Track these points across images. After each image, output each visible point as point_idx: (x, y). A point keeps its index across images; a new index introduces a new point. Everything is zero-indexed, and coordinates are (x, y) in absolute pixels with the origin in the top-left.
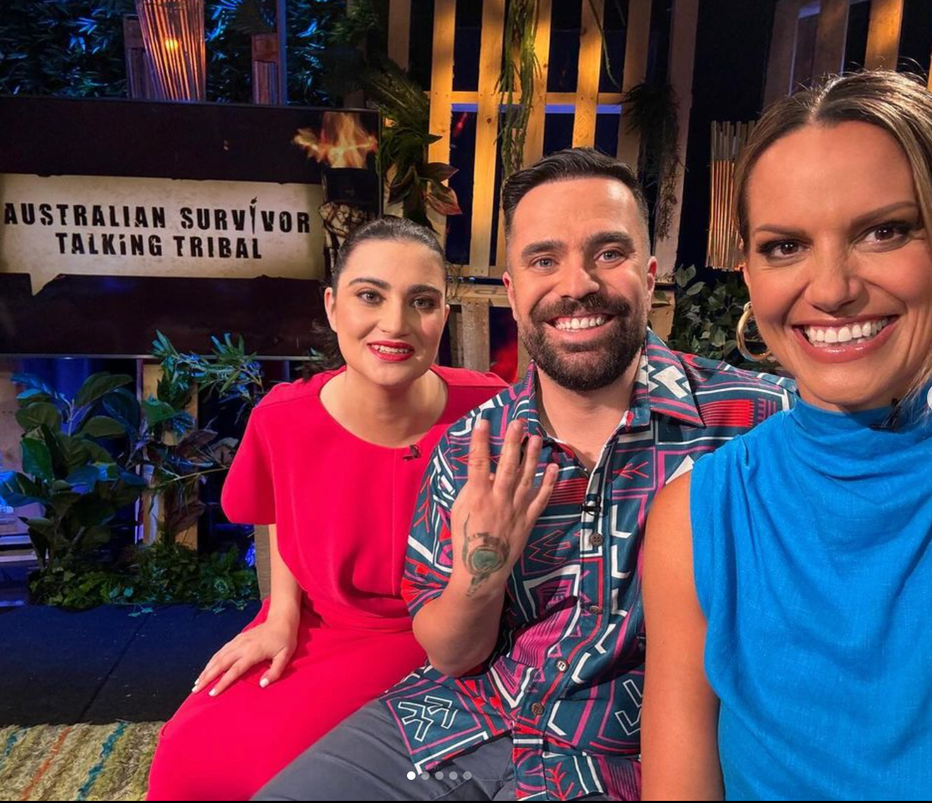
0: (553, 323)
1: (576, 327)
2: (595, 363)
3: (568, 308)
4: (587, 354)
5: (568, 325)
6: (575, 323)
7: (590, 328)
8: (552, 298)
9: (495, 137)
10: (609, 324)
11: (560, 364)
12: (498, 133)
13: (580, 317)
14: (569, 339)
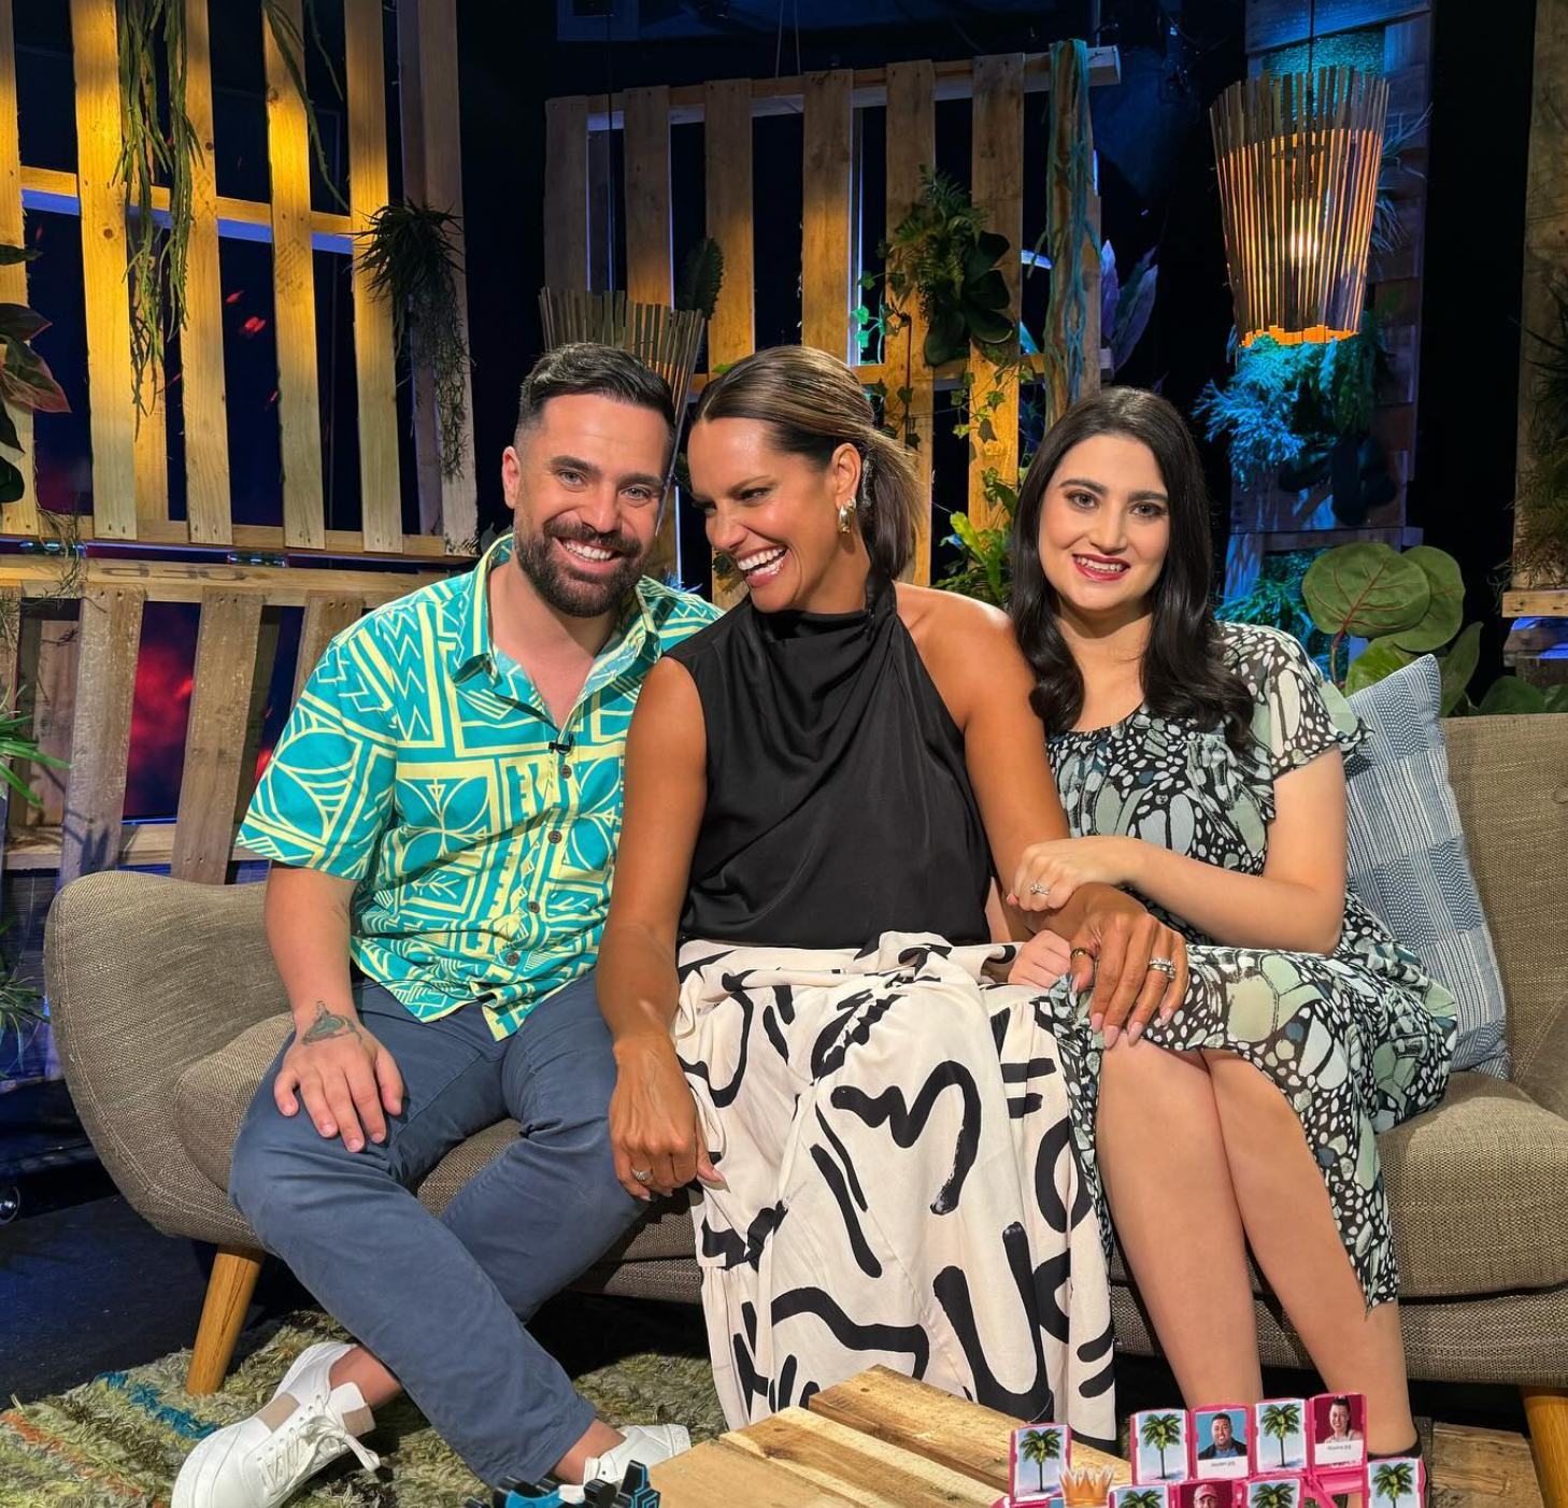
0: (562, 540)
1: (587, 556)
2: (595, 595)
3: (586, 535)
4: (589, 586)
5: (579, 549)
6: (587, 551)
7: (598, 560)
8: (572, 518)
9: (124, 268)
10: (617, 561)
11: (560, 584)
12: (129, 261)
13: (594, 547)
14: (576, 564)
